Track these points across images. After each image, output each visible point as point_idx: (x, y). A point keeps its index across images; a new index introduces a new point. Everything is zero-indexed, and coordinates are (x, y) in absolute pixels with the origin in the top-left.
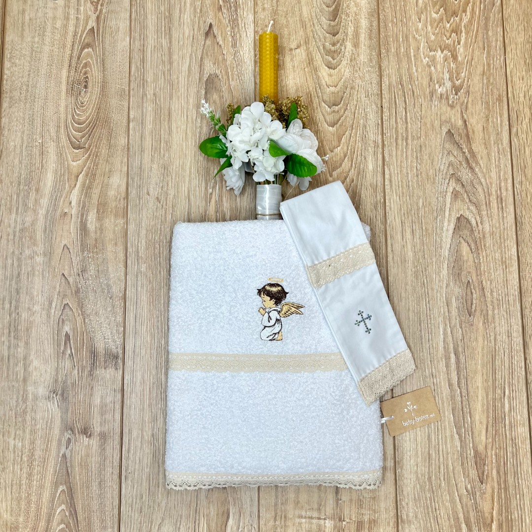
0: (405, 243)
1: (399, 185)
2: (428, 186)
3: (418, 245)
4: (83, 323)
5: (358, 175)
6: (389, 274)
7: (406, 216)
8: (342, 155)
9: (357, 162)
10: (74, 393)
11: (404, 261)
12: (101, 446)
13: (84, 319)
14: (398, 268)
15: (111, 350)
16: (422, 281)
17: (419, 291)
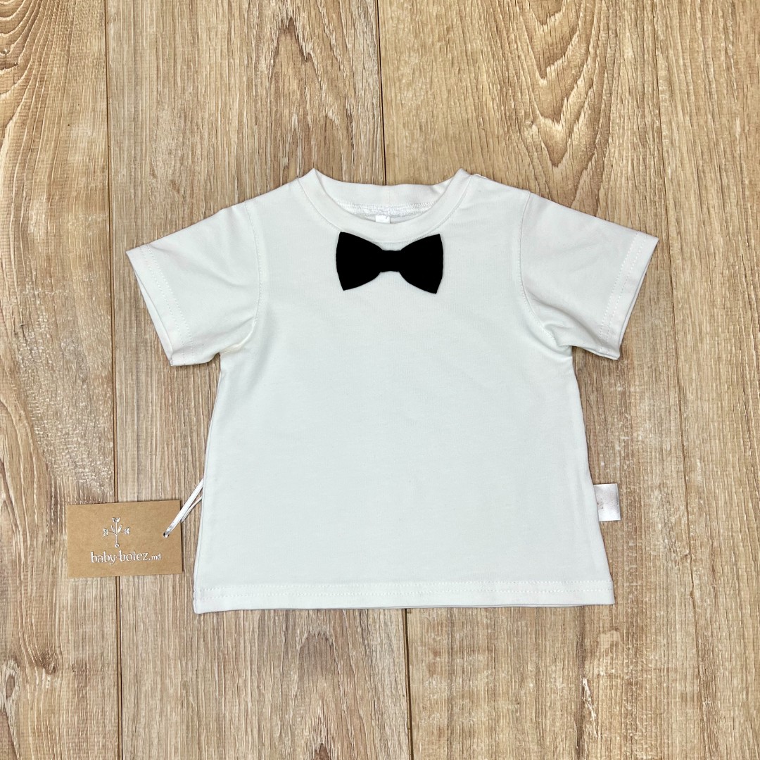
0: (706, 216)
1: (688, 90)
2: (752, 89)
3: (736, 219)
4: (30, 434)
5: (601, 73)
6: (674, 284)
7: (706, 157)
8: (566, 30)
9: (600, 43)
10: (18, 582)
11: (706, 255)
12: (79, 690)
13: (32, 427)
14: (693, 270)
15: (89, 489)
16: (747, 296)
17: (740, 317)
